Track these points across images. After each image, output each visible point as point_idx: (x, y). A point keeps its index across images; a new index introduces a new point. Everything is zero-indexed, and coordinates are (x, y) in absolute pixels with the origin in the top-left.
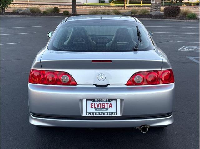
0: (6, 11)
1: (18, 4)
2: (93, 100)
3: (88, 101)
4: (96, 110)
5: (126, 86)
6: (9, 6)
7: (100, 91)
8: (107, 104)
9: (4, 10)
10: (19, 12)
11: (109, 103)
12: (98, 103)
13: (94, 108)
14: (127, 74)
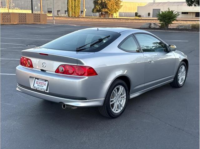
0: (169, 27)
1: (181, 20)
2: (38, 79)
3: (36, 79)
4: (38, 85)
5: (55, 73)
6: (172, 22)
7: (42, 74)
8: (44, 83)
9: (168, 26)
10: (180, 28)
11: (45, 82)
12: (40, 81)
13: (37, 84)
14: (56, 65)
